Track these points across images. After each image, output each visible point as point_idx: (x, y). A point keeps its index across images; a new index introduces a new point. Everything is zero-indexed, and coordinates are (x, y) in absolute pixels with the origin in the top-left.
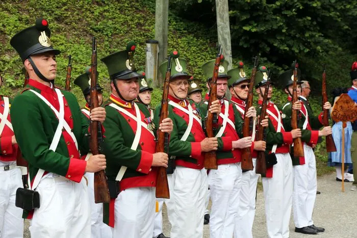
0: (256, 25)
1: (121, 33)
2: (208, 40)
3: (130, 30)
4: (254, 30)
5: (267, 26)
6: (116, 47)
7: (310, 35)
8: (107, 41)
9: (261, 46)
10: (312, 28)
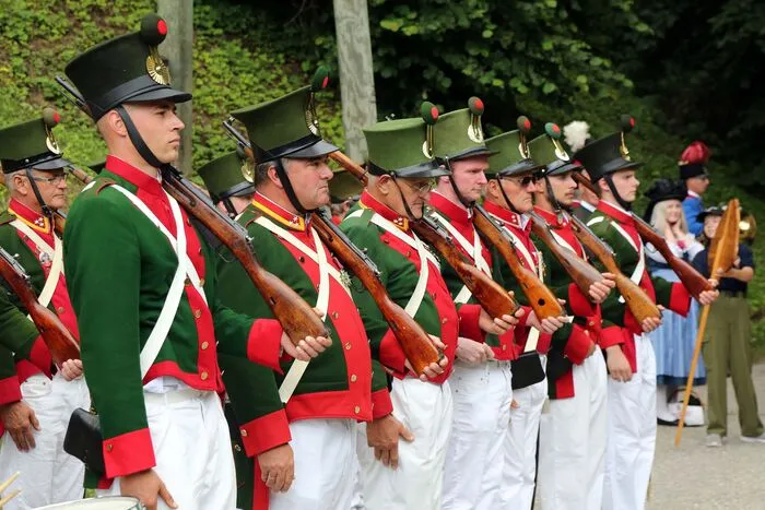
0: (413, 16)
1: (53, 34)
2: (281, 56)
3: (75, 25)
4: (410, 31)
5: (444, 19)
6: (45, 73)
7: (554, 45)
8: (19, 55)
9: (427, 75)
10: (559, 28)
